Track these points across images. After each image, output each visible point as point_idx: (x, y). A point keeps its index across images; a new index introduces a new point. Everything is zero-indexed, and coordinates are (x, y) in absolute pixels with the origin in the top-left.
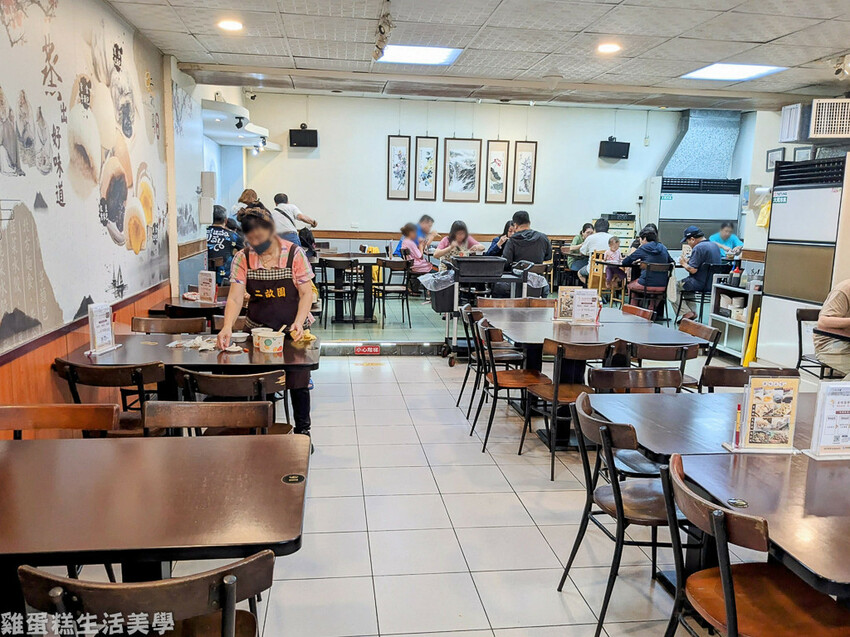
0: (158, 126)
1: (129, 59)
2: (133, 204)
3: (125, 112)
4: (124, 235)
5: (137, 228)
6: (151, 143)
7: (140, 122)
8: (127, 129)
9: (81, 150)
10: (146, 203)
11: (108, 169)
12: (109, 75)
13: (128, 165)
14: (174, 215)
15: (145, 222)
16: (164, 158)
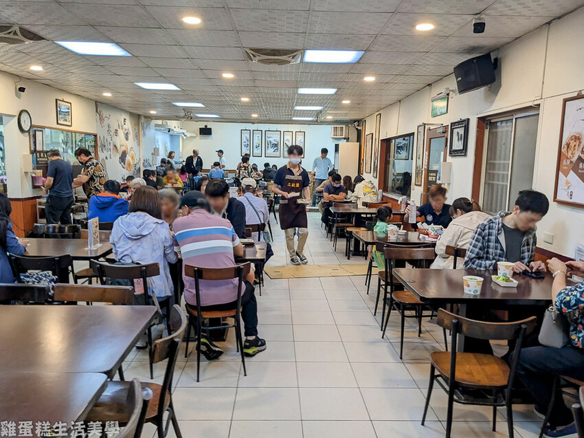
0: (137, 136)
1: (128, 121)
2: (128, 158)
3: (127, 135)
4: (125, 166)
5: (129, 165)
6: (134, 141)
7: (131, 137)
8: (127, 139)
9: (115, 146)
10: (132, 158)
11: (121, 150)
12: (122, 127)
13: (127, 148)
14: (142, 161)
15: (132, 163)
16: (139, 145)
